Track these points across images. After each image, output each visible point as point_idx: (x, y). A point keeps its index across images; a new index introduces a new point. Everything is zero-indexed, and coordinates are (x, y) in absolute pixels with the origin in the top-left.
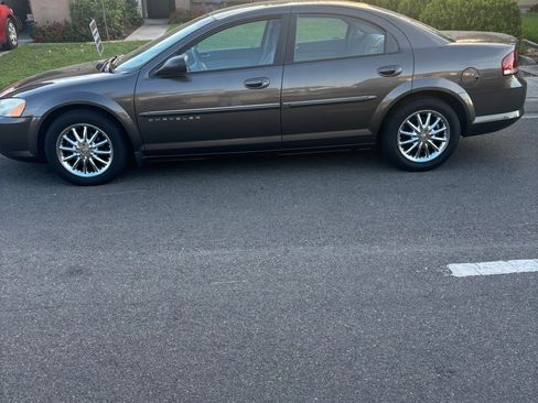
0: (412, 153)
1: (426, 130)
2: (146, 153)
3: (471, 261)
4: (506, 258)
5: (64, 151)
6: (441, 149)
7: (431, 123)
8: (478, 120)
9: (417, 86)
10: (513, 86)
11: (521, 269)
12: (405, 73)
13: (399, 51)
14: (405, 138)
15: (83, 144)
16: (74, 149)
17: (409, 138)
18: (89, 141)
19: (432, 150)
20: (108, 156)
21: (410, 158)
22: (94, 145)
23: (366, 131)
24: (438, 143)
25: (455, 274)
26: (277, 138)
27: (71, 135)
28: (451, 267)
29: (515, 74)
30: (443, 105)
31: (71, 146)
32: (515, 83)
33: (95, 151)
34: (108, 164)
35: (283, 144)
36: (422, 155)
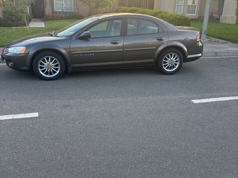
0: (167, 68)
1: (172, 60)
2: (73, 68)
3: (198, 99)
4: (208, 98)
5: (40, 67)
6: (177, 67)
7: (174, 58)
8: (189, 56)
9: (170, 44)
10: (199, 45)
11: (214, 101)
12: (165, 40)
13: (163, 32)
14: (165, 63)
15: (49, 64)
16: (45, 66)
17: (166, 63)
18: (51, 63)
19: (174, 67)
20: (58, 69)
21: (166, 70)
22: (53, 65)
23: (152, 60)
24: (176, 65)
25: (194, 102)
26: (121, 62)
27: (44, 61)
28: (193, 101)
29: (200, 41)
30: (178, 51)
31: (44, 65)
32: (200, 44)
33: (53, 67)
34: (58, 72)
35: (123, 65)
36: (170, 69)
